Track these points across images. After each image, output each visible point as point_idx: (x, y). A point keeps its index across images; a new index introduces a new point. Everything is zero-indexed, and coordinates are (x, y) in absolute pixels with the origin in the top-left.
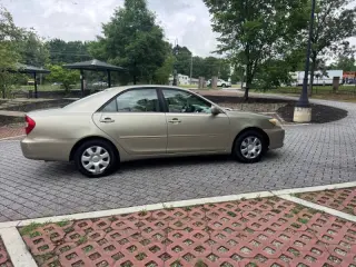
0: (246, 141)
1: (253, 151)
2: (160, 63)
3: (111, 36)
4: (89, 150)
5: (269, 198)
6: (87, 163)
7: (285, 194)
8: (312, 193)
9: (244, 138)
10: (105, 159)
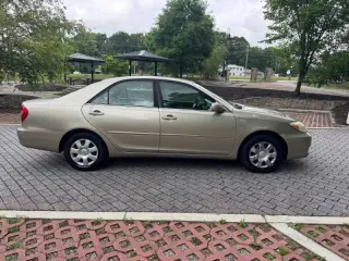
0: (257, 147)
1: (266, 159)
4: (78, 143)
5: (257, 225)
6: (75, 155)
7: (281, 223)
9: (254, 143)
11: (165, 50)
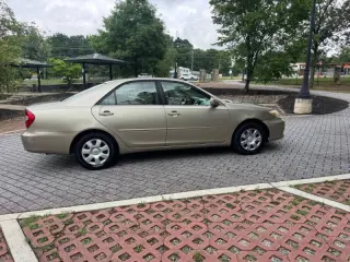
0: (246, 133)
1: (253, 143)
2: (160, 56)
3: (112, 30)
4: (89, 143)
5: (268, 190)
6: (87, 155)
7: (285, 186)
8: (311, 185)
9: (244, 130)
10: (105, 152)
11: (118, 53)
